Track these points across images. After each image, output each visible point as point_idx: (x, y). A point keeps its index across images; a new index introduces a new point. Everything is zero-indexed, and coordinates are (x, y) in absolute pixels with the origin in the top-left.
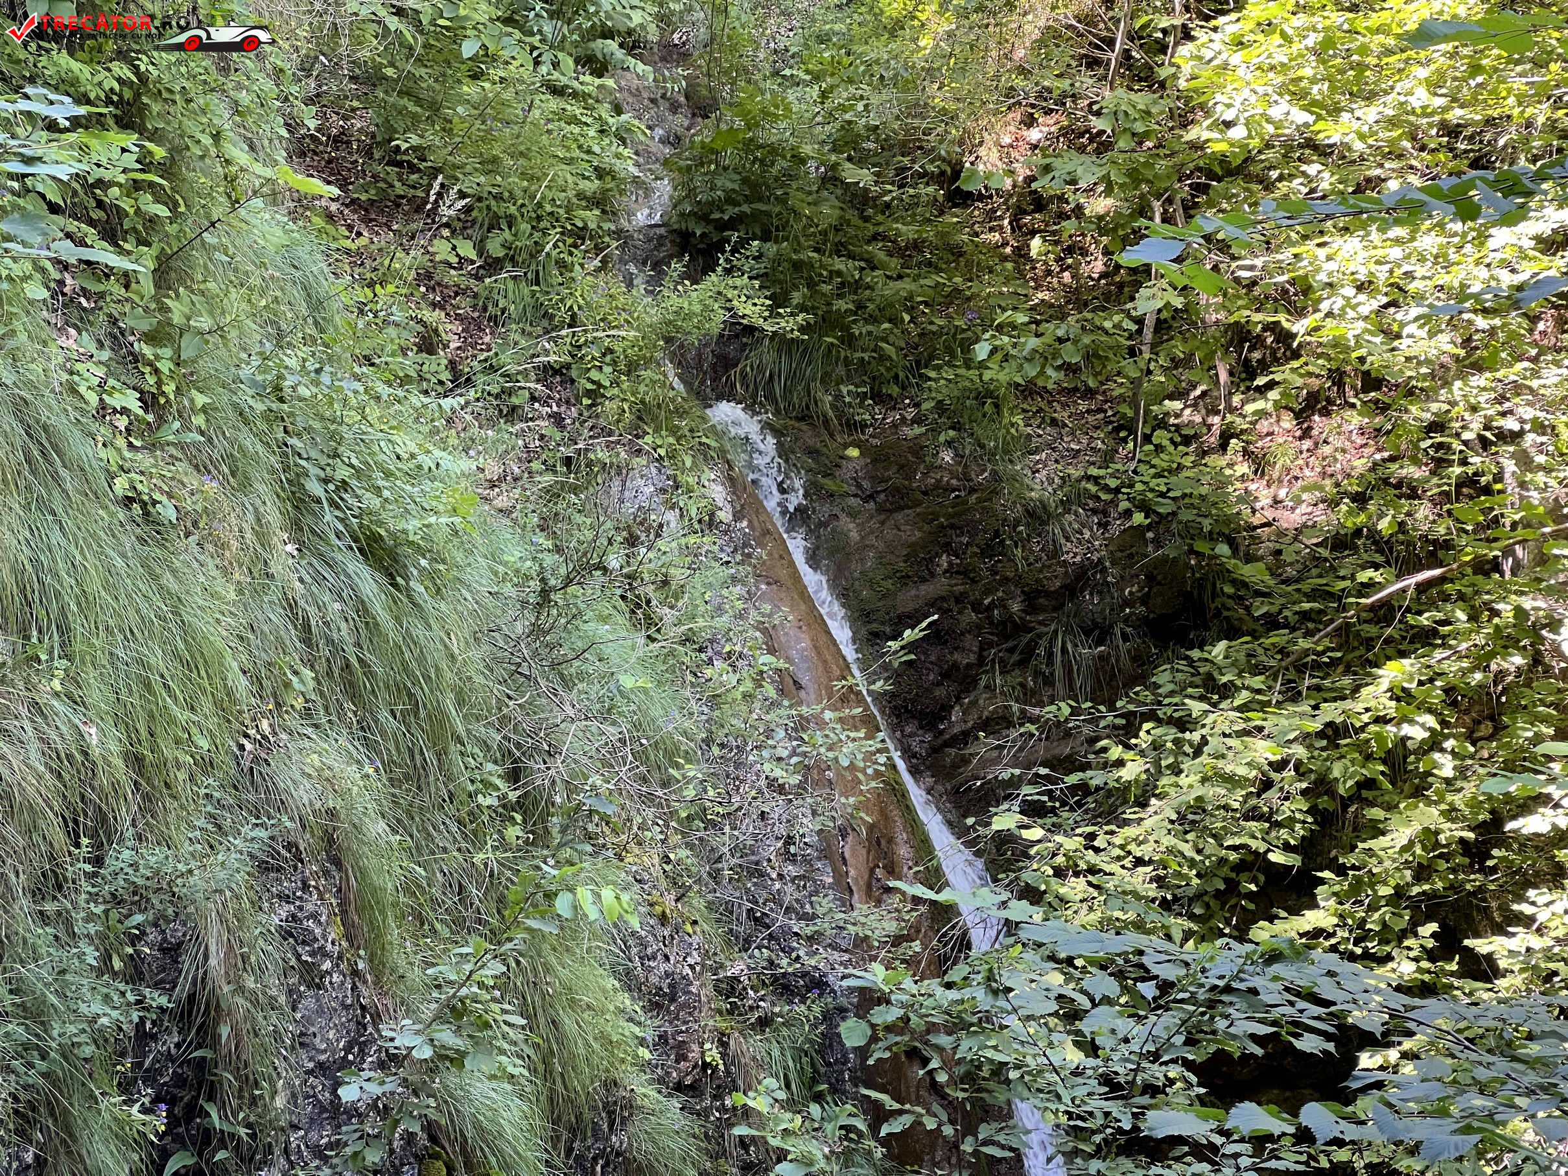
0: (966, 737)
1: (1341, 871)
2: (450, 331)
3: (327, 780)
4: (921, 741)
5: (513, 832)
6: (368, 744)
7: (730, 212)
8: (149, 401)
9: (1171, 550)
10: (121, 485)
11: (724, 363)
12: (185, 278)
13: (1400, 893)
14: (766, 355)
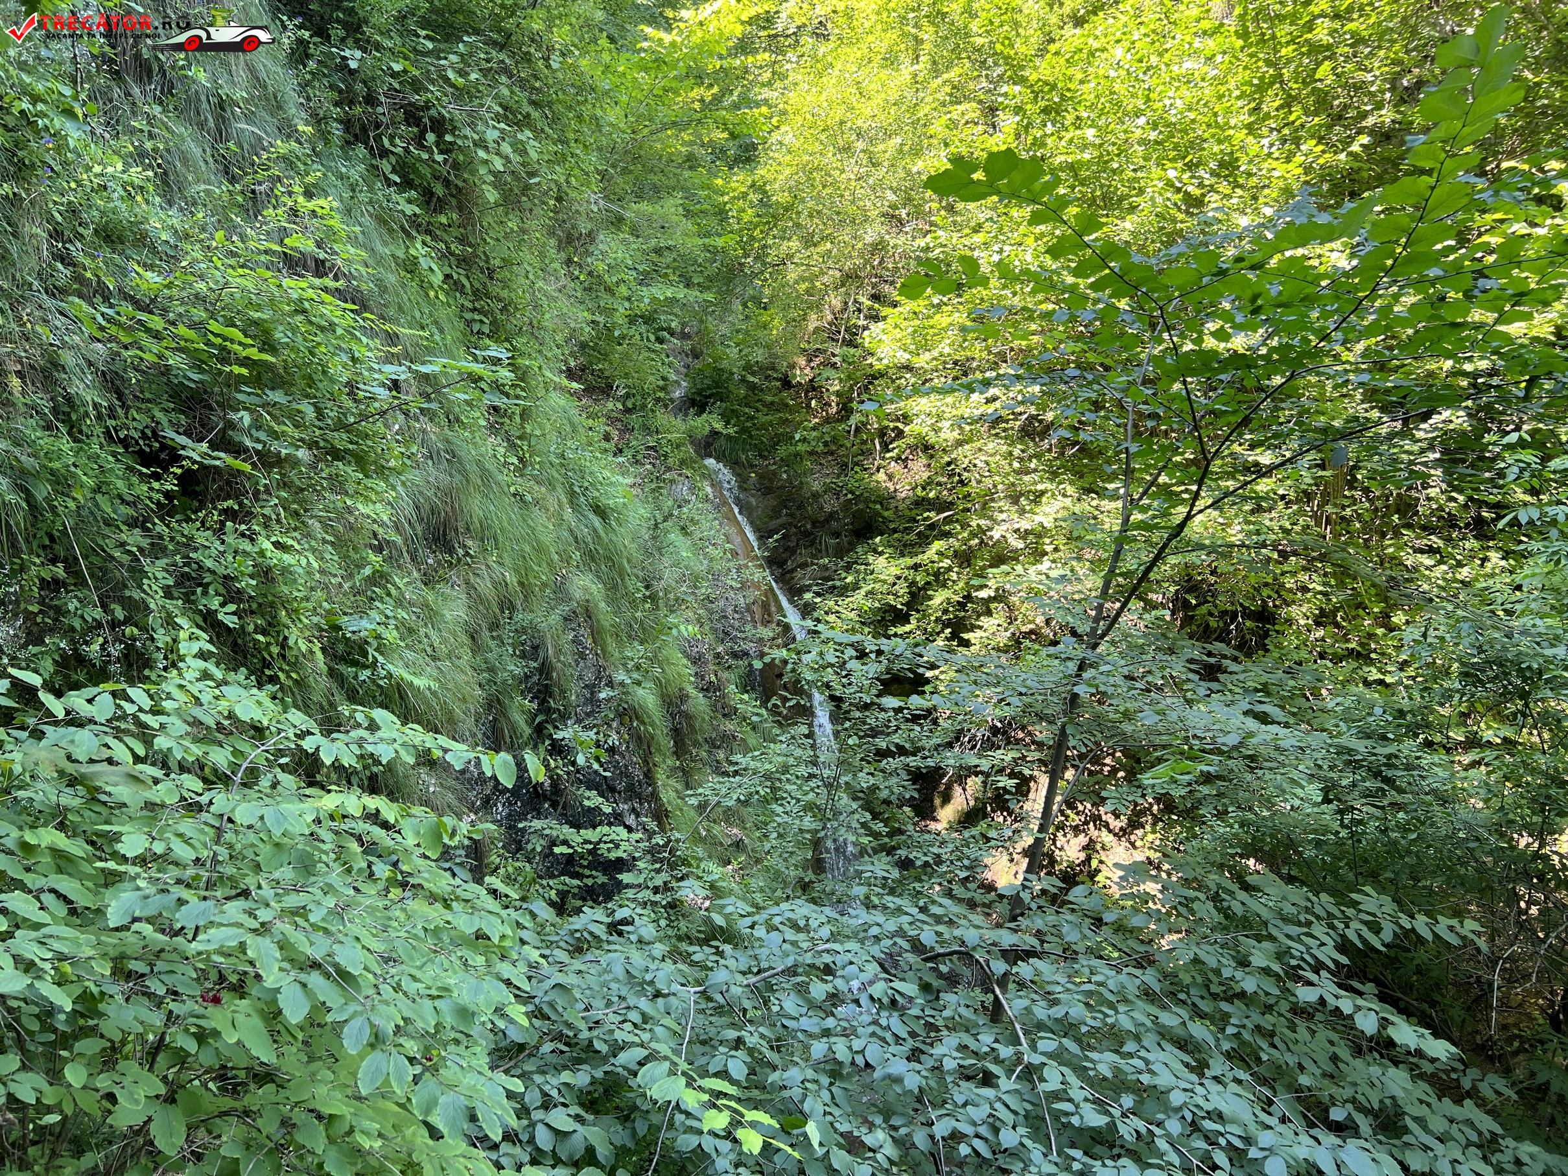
0: (793, 570)
1: (918, 611)
2: (615, 434)
3: (585, 589)
4: (778, 572)
5: (647, 606)
6: (599, 577)
7: (709, 392)
8: (521, 460)
9: (861, 506)
10: (512, 489)
11: (708, 445)
12: (529, 417)
13: (937, 620)
14: (723, 441)
